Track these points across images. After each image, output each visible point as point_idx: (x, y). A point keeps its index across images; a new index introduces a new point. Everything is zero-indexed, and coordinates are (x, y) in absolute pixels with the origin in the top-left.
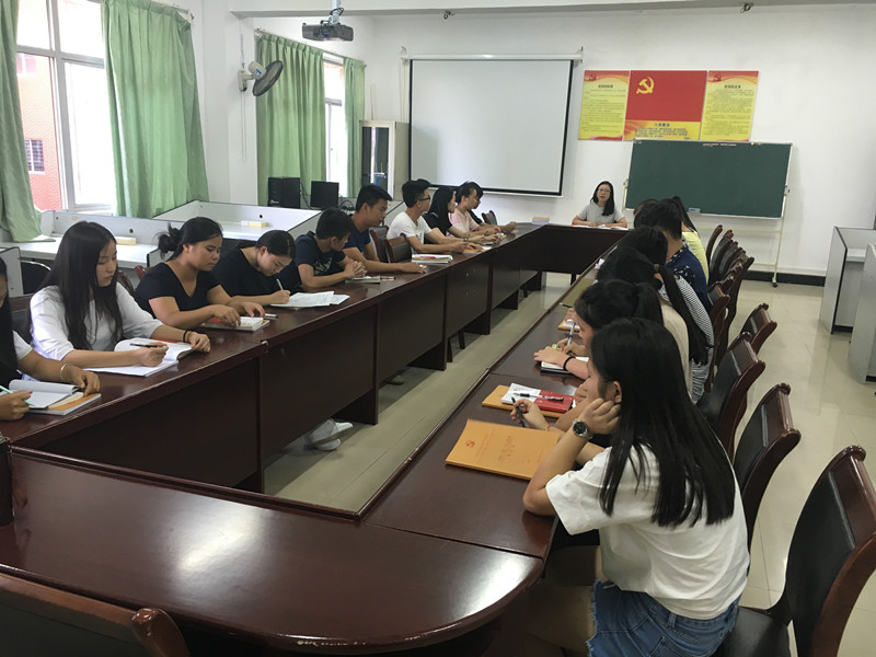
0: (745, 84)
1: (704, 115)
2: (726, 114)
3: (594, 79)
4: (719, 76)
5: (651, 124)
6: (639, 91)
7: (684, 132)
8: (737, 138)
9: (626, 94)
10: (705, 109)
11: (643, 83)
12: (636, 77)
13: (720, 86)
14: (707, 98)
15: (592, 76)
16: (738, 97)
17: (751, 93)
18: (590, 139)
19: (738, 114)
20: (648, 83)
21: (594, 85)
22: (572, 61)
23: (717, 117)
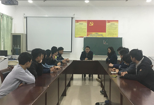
0: (115, 23)
1: (107, 31)
2: (112, 31)
3: (78, 22)
4: (109, 21)
5: (94, 33)
6: (90, 25)
7: (102, 35)
8: (115, 36)
9: (87, 26)
10: (107, 29)
11: (91, 23)
12: (89, 22)
13: (109, 24)
14: (107, 27)
15: (77, 21)
16: (114, 26)
17: (117, 25)
18: (78, 37)
19: (115, 31)
20: (92, 23)
21: (78, 24)
22: (72, 17)
23: (110, 31)
